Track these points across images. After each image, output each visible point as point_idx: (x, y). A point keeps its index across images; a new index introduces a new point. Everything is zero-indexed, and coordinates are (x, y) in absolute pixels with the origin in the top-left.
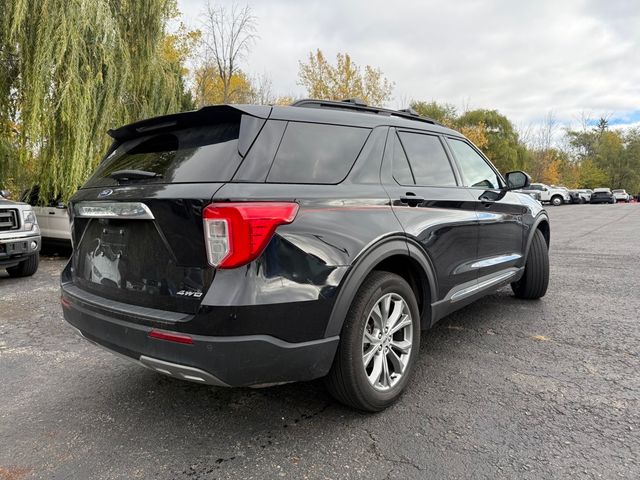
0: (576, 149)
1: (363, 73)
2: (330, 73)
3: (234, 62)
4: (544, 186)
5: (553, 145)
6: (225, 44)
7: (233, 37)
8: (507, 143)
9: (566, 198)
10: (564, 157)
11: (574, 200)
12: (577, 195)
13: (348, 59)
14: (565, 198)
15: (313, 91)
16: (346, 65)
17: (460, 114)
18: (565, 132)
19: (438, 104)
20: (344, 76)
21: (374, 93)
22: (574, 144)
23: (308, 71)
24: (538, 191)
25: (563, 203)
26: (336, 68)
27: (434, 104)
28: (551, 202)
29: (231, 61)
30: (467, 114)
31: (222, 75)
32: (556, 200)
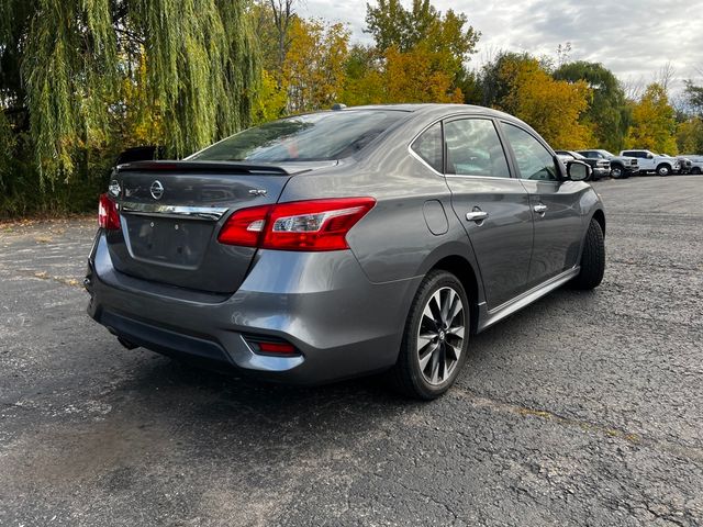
0: (696, 108)
1: (442, 19)
2: (404, 23)
3: (292, 7)
4: (650, 153)
8: (609, 103)
9: (675, 167)
11: (685, 170)
14: (673, 168)
15: (382, 40)
16: (424, 9)
17: (556, 66)
18: (686, 87)
19: (531, 56)
20: (421, 23)
22: (695, 102)
23: (378, 16)
25: (671, 172)
26: (411, 10)
27: (526, 56)
28: (657, 172)
29: (288, 6)
30: (563, 66)
31: (278, 22)
32: (663, 170)
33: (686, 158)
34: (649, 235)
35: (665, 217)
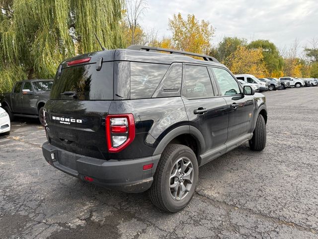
0: (309, 58)
1: (200, 23)
2: (183, 24)
3: (137, 21)
4: (292, 78)
5: (297, 57)
6: (133, 12)
7: (137, 8)
8: (273, 57)
9: (303, 84)
10: (303, 62)
11: (307, 85)
12: (309, 82)
13: (194, 17)
15: (175, 33)
16: (192, 20)
17: (249, 42)
18: (304, 49)
19: (238, 38)
20: (191, 25)
21: (205, 33)
22: (308, 55)
23: (173, 23)
24: (288, 81)
25: (301, 86)
26: (186, 20)
27: (236, 38)
28: (295, 86)
29: (135, 20)
30: (252, 42)
31: (131, 28)
32: (297, 85)
33: (307, 79)
34: (303, 119)
35: (308, 110)
